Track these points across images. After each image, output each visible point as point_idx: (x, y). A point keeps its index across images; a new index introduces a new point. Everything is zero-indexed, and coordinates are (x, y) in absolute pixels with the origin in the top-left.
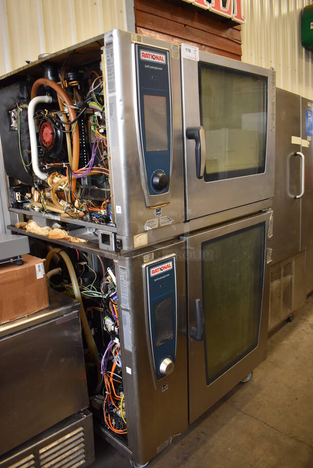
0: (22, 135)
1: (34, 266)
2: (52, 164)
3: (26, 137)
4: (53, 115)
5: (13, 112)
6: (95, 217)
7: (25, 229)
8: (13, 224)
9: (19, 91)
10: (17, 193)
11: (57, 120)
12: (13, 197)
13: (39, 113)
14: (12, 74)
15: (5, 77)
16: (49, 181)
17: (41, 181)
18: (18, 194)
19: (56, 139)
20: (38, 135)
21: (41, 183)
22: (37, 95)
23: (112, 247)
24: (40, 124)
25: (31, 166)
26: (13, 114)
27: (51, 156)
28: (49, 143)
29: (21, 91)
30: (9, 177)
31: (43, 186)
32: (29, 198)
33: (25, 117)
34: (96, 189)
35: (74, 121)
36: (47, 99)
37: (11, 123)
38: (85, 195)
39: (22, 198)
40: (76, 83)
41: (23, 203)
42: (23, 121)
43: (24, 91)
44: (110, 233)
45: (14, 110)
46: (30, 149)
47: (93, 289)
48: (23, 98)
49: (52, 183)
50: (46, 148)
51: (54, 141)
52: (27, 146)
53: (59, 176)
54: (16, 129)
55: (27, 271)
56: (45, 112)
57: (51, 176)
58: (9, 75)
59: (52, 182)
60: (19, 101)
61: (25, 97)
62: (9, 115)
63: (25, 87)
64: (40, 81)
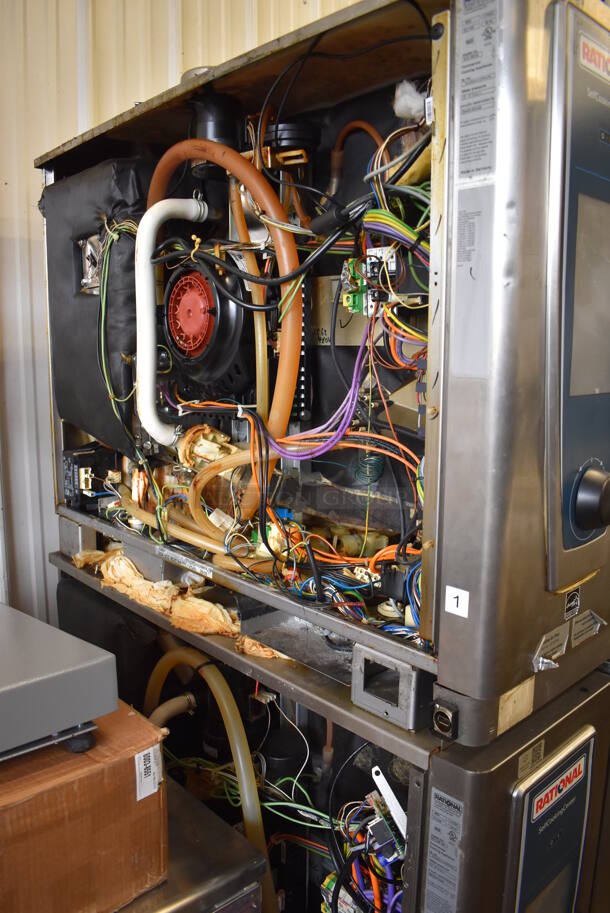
0: (111, 310)
1: (132, 760)
2: (196, 403)
3: (123, 316)
4: (217, 254)
5: (91, 243)
6: (332, 588)
7: (100, 575)
8: (65, 551)
9: (113, 183)
10: (82, 470)
11: (229, 268)
12: (73, 480)
13: (170, 248)
14: (97, 133)
15: (74, 145)
16: (182, 450)
17: (156, 446)
18: (86, 472)
19: (220, 328)
20: (161, 314)
21: (157, 451)
22: (169, 194)
23: (406, 712)
24: (171, 280)
25: (132, 403)
26: (89, 249)
27: (194, 378)
28: (195, 339)
29: (118, 182)
30: (64, 423)
31: (159, 459)
32: (115, 486)
33: (126, 257)
34: (326, 486)
35: (294, 277)
36: (193, 208)
37: (81, 274)
38: (284, 498)
39: (97, 486)
40: (300, 157)
41: (97, 497)
42: (118, 270)
43: (127, 185)
44: (404, 667)
45: (94, 238)
46: (132, 350)
47: (300, 799)
48: (123, 204)
49: (192, 455)
50: (183, 352)
51: (213, 334)
52: (123, 341)
53: (211, 437)
54: (95, 292)
55: (106, 781)
56: (191, 244)
57: (190, 435)
58: (87, 138)
59: (191, 452)
60: (110, 212)
61: (130, 201)
62: (79, 250)
63: (132, 173)
64: (183, 149)
